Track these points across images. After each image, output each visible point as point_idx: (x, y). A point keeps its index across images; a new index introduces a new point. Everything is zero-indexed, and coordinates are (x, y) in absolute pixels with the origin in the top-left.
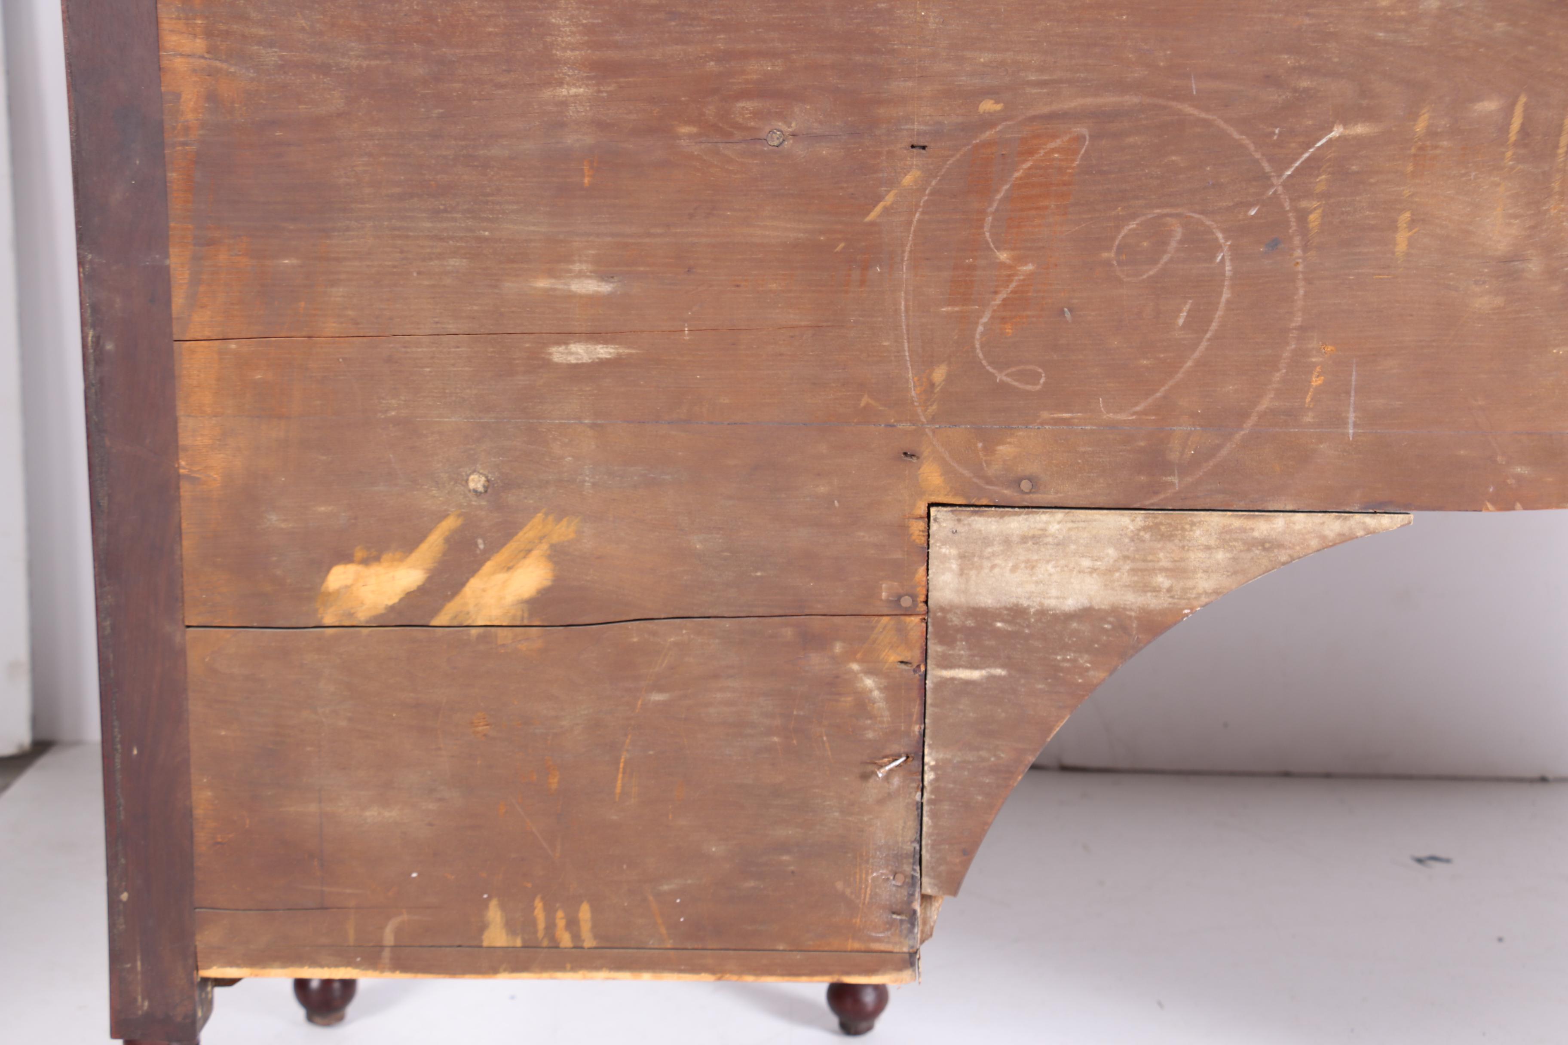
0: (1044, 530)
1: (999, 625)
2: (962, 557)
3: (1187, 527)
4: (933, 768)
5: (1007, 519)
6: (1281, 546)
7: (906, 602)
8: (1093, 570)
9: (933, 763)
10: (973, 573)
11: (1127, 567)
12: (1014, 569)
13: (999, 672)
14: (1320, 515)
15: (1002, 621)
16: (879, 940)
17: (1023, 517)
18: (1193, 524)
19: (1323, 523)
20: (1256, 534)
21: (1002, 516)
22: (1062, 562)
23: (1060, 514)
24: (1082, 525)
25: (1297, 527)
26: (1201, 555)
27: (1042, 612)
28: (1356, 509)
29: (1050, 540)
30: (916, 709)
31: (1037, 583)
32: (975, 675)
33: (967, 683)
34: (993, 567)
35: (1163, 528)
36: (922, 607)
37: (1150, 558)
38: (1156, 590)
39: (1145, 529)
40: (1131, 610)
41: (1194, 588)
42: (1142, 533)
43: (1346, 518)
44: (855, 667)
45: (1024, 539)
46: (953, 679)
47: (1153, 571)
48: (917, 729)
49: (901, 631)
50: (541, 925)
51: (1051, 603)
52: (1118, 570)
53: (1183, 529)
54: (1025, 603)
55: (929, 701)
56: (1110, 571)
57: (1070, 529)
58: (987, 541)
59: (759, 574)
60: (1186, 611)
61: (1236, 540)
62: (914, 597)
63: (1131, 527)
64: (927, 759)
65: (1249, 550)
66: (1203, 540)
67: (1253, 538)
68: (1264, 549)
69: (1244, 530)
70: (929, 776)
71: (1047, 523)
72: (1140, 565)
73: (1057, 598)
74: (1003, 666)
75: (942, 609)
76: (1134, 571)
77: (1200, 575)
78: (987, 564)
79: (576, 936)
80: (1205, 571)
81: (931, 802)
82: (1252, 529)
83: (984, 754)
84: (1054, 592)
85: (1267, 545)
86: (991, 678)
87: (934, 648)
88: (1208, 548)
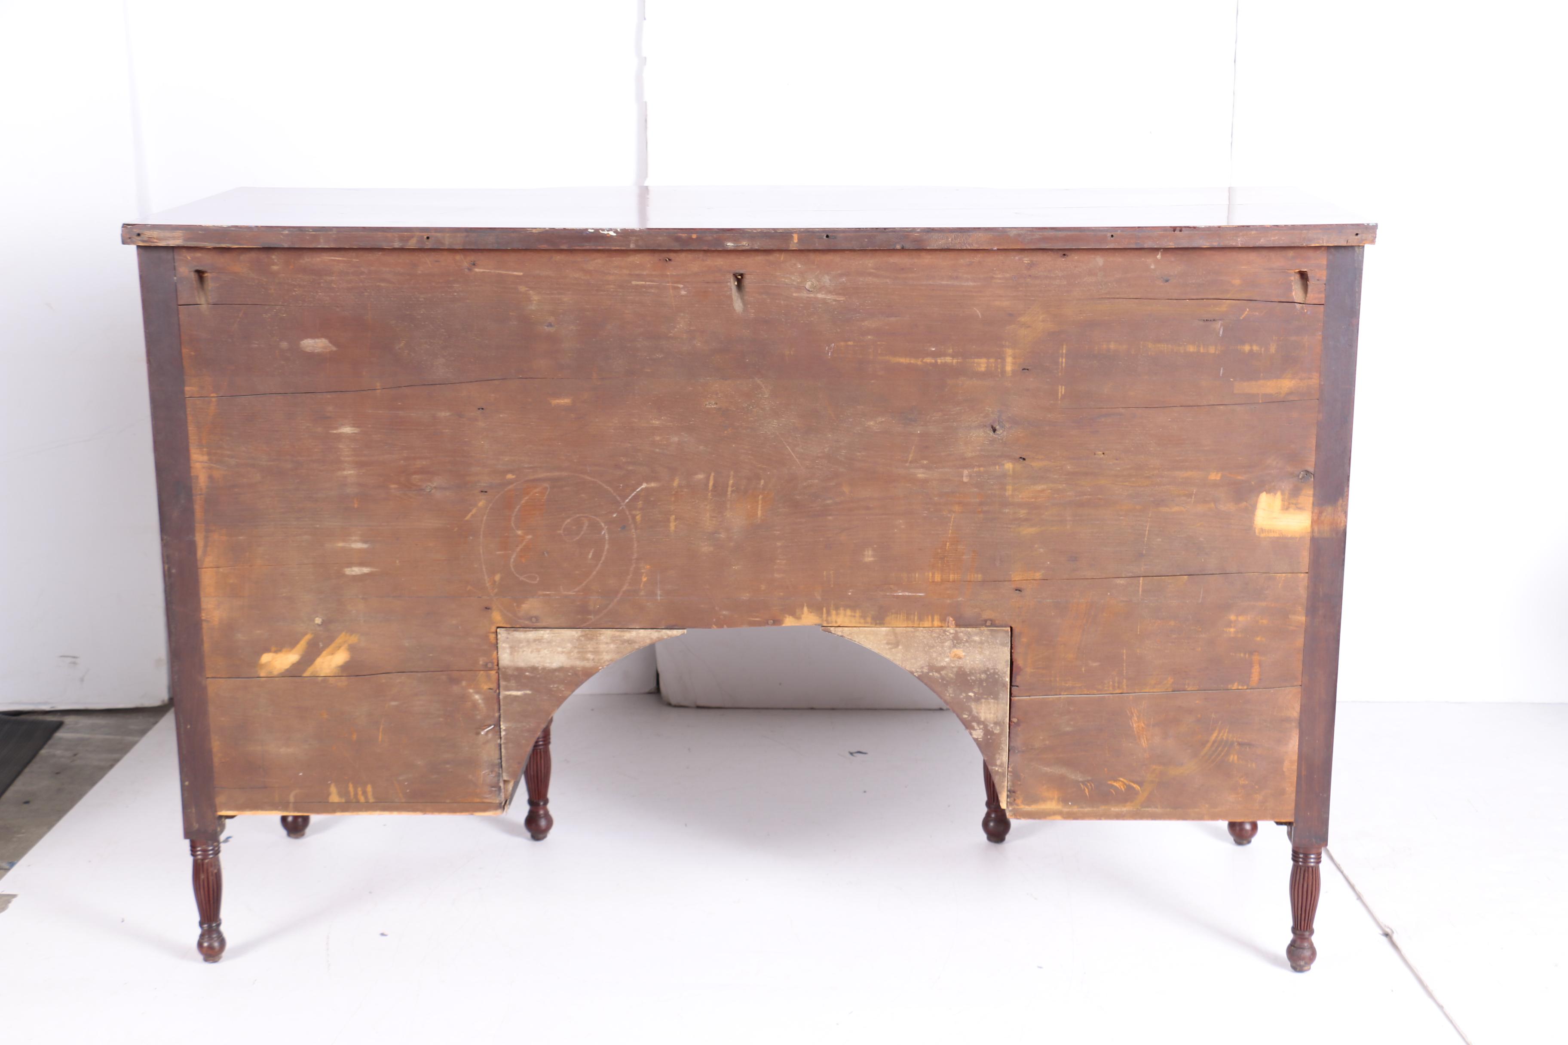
0: (542, 637)
1: (527, 674)
2: (511, 647)
3: (598, 635)
4: (505, 730)
5: (527, 633)
6: (635, 642)
7: (490, 665)
8: (563, 652)
9: (504, 728)
10: (516, 654)
11: (576, 651)
12: (532, 652)
13: (528, 692)
14: (650, 630)
15: (528, 672)
16: (486, 798)
17: (533, 632)
18: (600, 634)
19: (651, 633)
20: (625, 638)
21: (526, 631)
22: (550, 649)
23: (548, 631)
24: (557, 635)
25: (641, 635)
26: (605, 646)
27: (544, 669)
28: (663, 628)
29: (544, 641)
30: (496, 707)
31: (541, 657)
32: (519, 693)
33: (516, 697)
34: (523, 651)
35: (588, 635)
36: (496, 667)
37: (585, 647)
38: (588, 660)
39: (582, 636)
40: (578, 668)
41: (602, 659)
42: (581, 638)
43: (659, 631)
44: (471, 691)
45: (535, 640)
46: (510, 695)
47: (586, 652)
48: (497, 715)
49: (488, 676)
50: (352, 793)
51: (547, 665)
52: (572, 652)
53: (597, 637)
54: (537, 665)
55: (501, 703)
56: (569, 652)
57: (553, 636)
58: (520, 641)
59: (431, 655)
60: (600, 668)
61: (617, 640)
62: (493, 663)
63: (576, 636)
64: (502, 727)
65: (623, 644)
66: (605, 640)
67: (625, 639)
68: (629, 644)
69: (620, 636)
70: (503, 733)
71: (543, 634)
72: (581, 650)
73: (549, 663)
74: (530, 690)
75: (504, 668)
76: (579, 652)
77: (604, 654)
78: (521, 650)
79: (366, 798)
80: (607, 652)
81: (504, 743)
82: (624, 636)
83: (524, 724)
84: (548, 661)
85: (630, 642)
86: (525, 694)
87: (502, 683)
88: (607, 643)
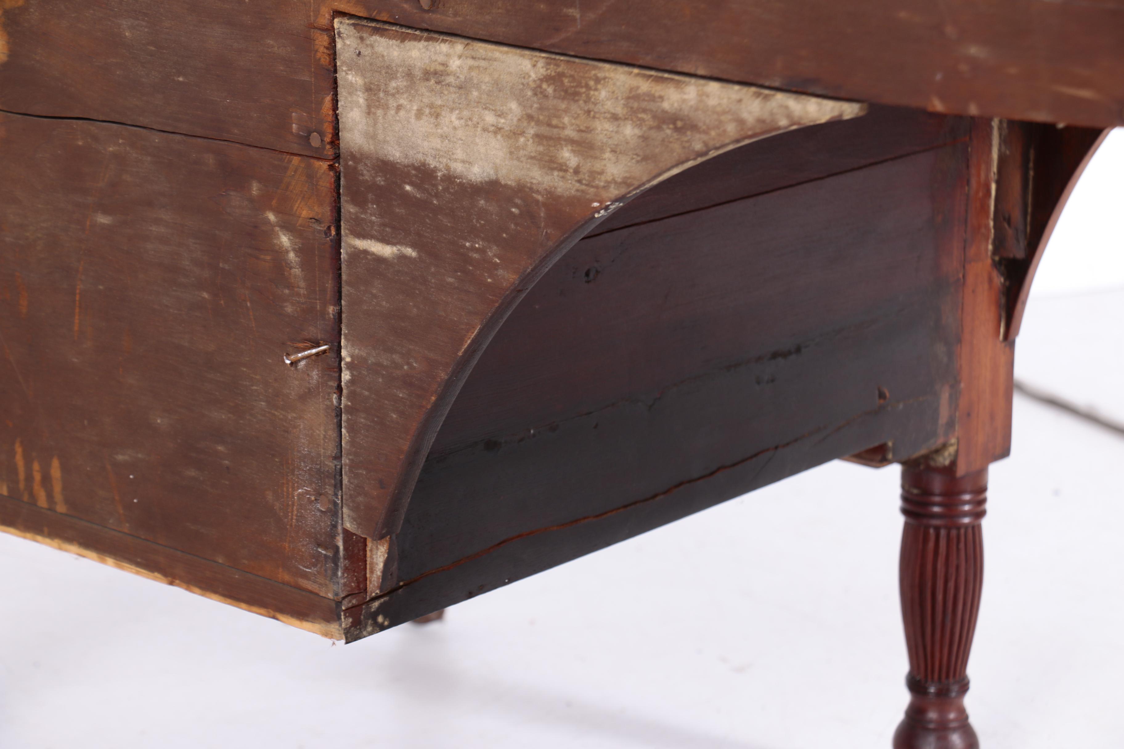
0: (445, 64)
1: (408, 188)
2: (368, 89)
3: (592, 83)
4: (350, 366)
5: (409, 44)
6: (694, 127)
7: (315, 141)
8: (498, 130)
9: (348, 359)
10: (380, 112)
11: (531, 131)
12: (419, 114)
13: (410, 252)
14: (737, 87)
15: (411, 184)
16: (305, 576)
17: (422, 44)
18: (598, 80)
19: (740, 101)
20: (666, 105)
21: (403, 38)
22: (466, 113)
23: (459, 46)
24: (483, 63)
25: (712, 102)
26: (609, 126)
27: (450, 178)
28: (777, 84)
29: (451, 79)
30: (330, 285)
31: (443, 137)
32: (386, 251)
33: (380, 260)
34: (399, 108)
35: (566, 81)
36: (329, 151)
37: (554, 122)
38: (562, 168)
39: (548, 79)
40: (538, 192)
41: (601, 173)
42: (545, 86)
43: (766, 98)
44: (271, 217)
45: (427, 75)
46: (366, 252)
47: (558, 141)
48: (331, 310)
49: (311, 176)
50: (22, 475)
51: (458, 167)
52: (522, 133)
53: (587, 86)
54: (433, 163)
55: (344, 277)
56: (515, 134)
57: (471, 68)
58: (390, 72)
59: (181, 79)
60: (596, 204)
61: (645, 111)
62: (322, 134)
63: (533, 76)
64: (344, 353)
65: (659, 128)
66: (609, 105)
67: (664, 111)
68: (676, 129)
69: (652, 98)
70: (346, 376)
71: (448, 55)
72: (544, 130)
73: (463, 162)
74: (413, 246)
75: (353, 157)
76: (539, 137)
77: (607, 155)
78: (392, 103)
79: (50, 496)
80: (613, 151)
81: (350, 410)
82: (661, 98)
83: (396, 357)
84: (460, 154)
85: (679, 124)
86: (402, 257)
87: (348, 208)
88: (615, 118)
